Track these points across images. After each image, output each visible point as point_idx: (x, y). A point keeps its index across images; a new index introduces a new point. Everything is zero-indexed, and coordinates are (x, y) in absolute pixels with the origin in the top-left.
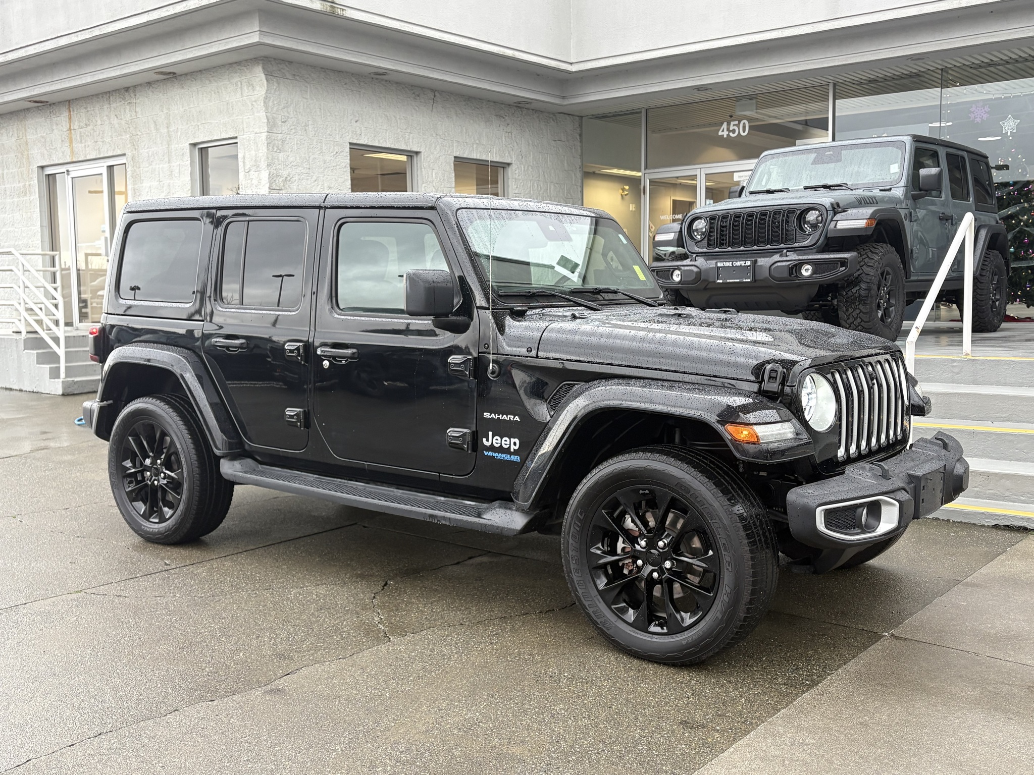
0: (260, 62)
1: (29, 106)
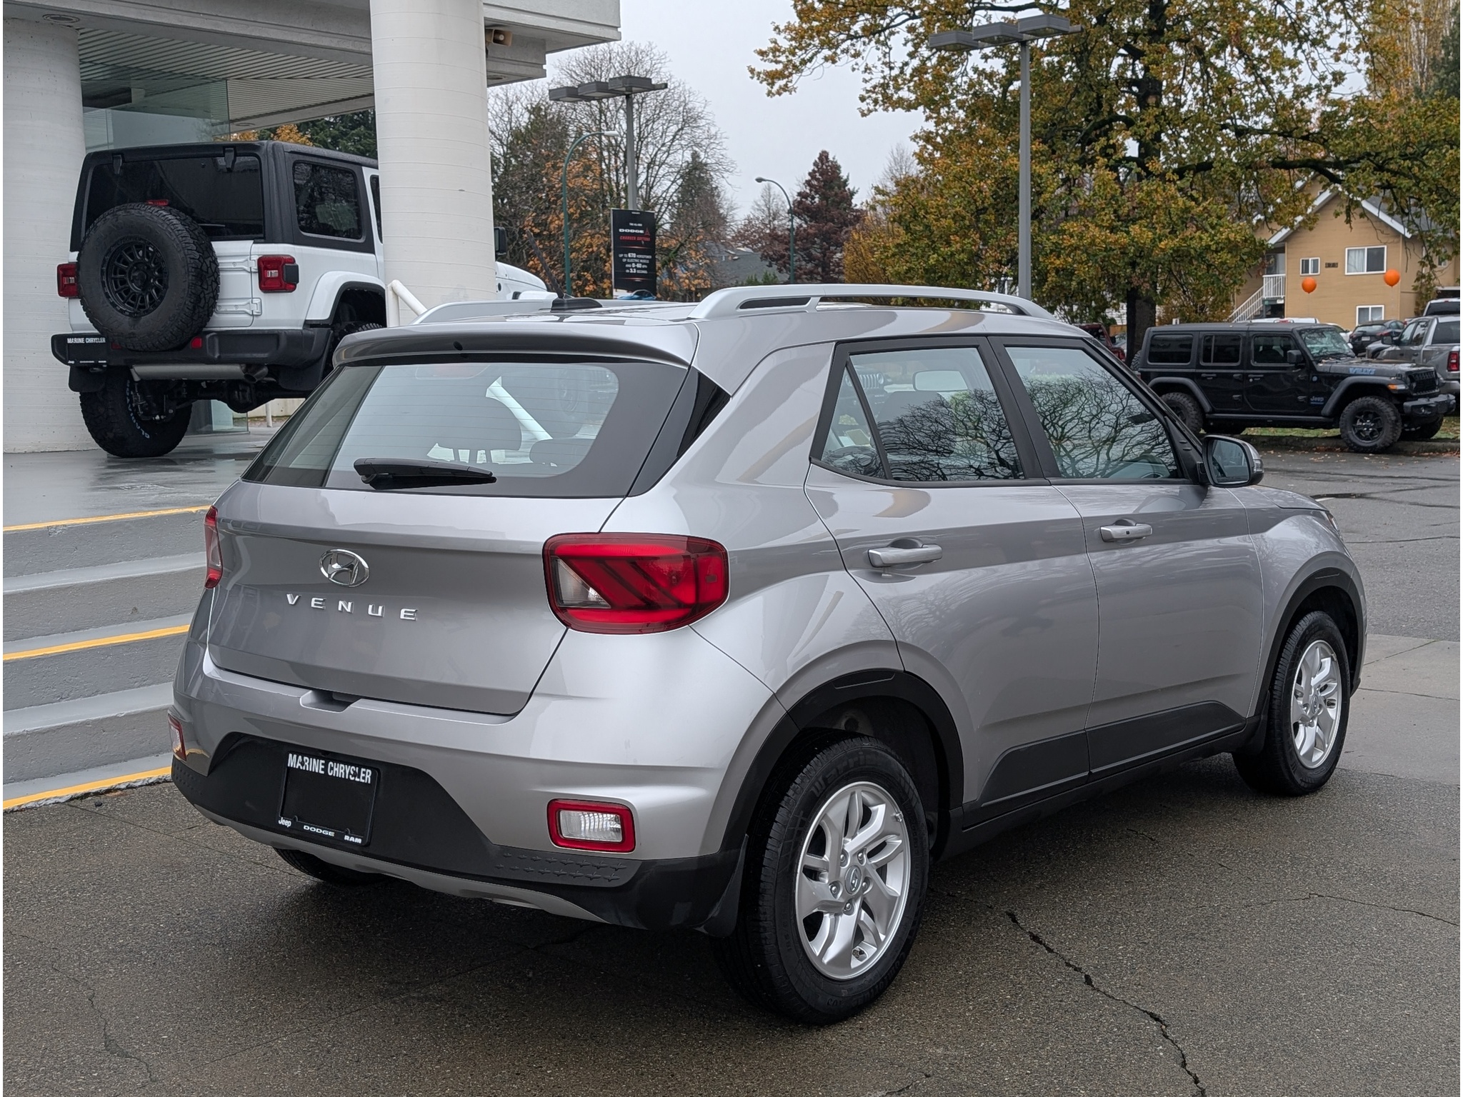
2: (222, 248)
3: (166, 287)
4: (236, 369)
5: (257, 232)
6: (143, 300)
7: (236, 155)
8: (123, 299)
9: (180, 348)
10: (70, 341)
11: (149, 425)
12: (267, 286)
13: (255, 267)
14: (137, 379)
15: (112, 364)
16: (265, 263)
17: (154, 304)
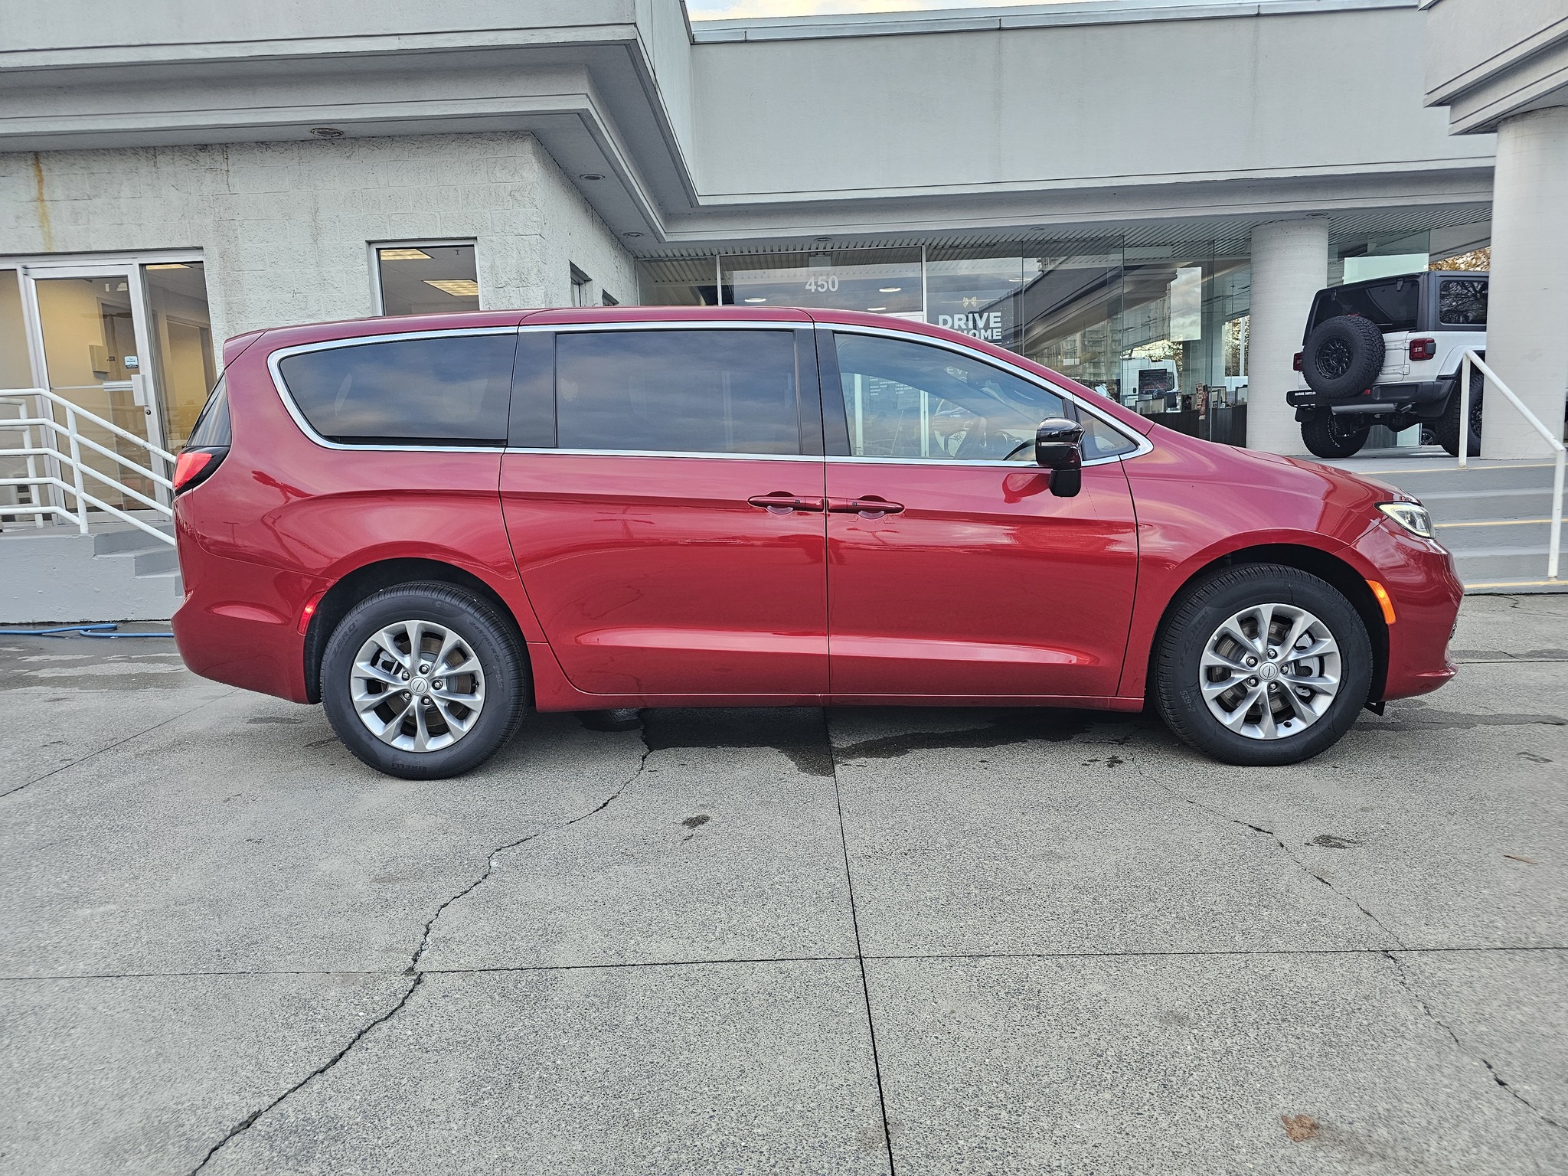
0: (527, 137)
2: (1387, 337)
3: (1350, 361)
4: (1391, 406)
5: (1412, 325)
6: (1338, 370)
7: (1404, 282)
8: (1326, 369)
9: (1357, 395)
10: (1296, 394)
11: (1341, 440)
12: (1414, 357)
13: (1408, 346)
14: (1334, 414)
15: (1319, 405)
16: (1414, 344)
17: (1343, 372)
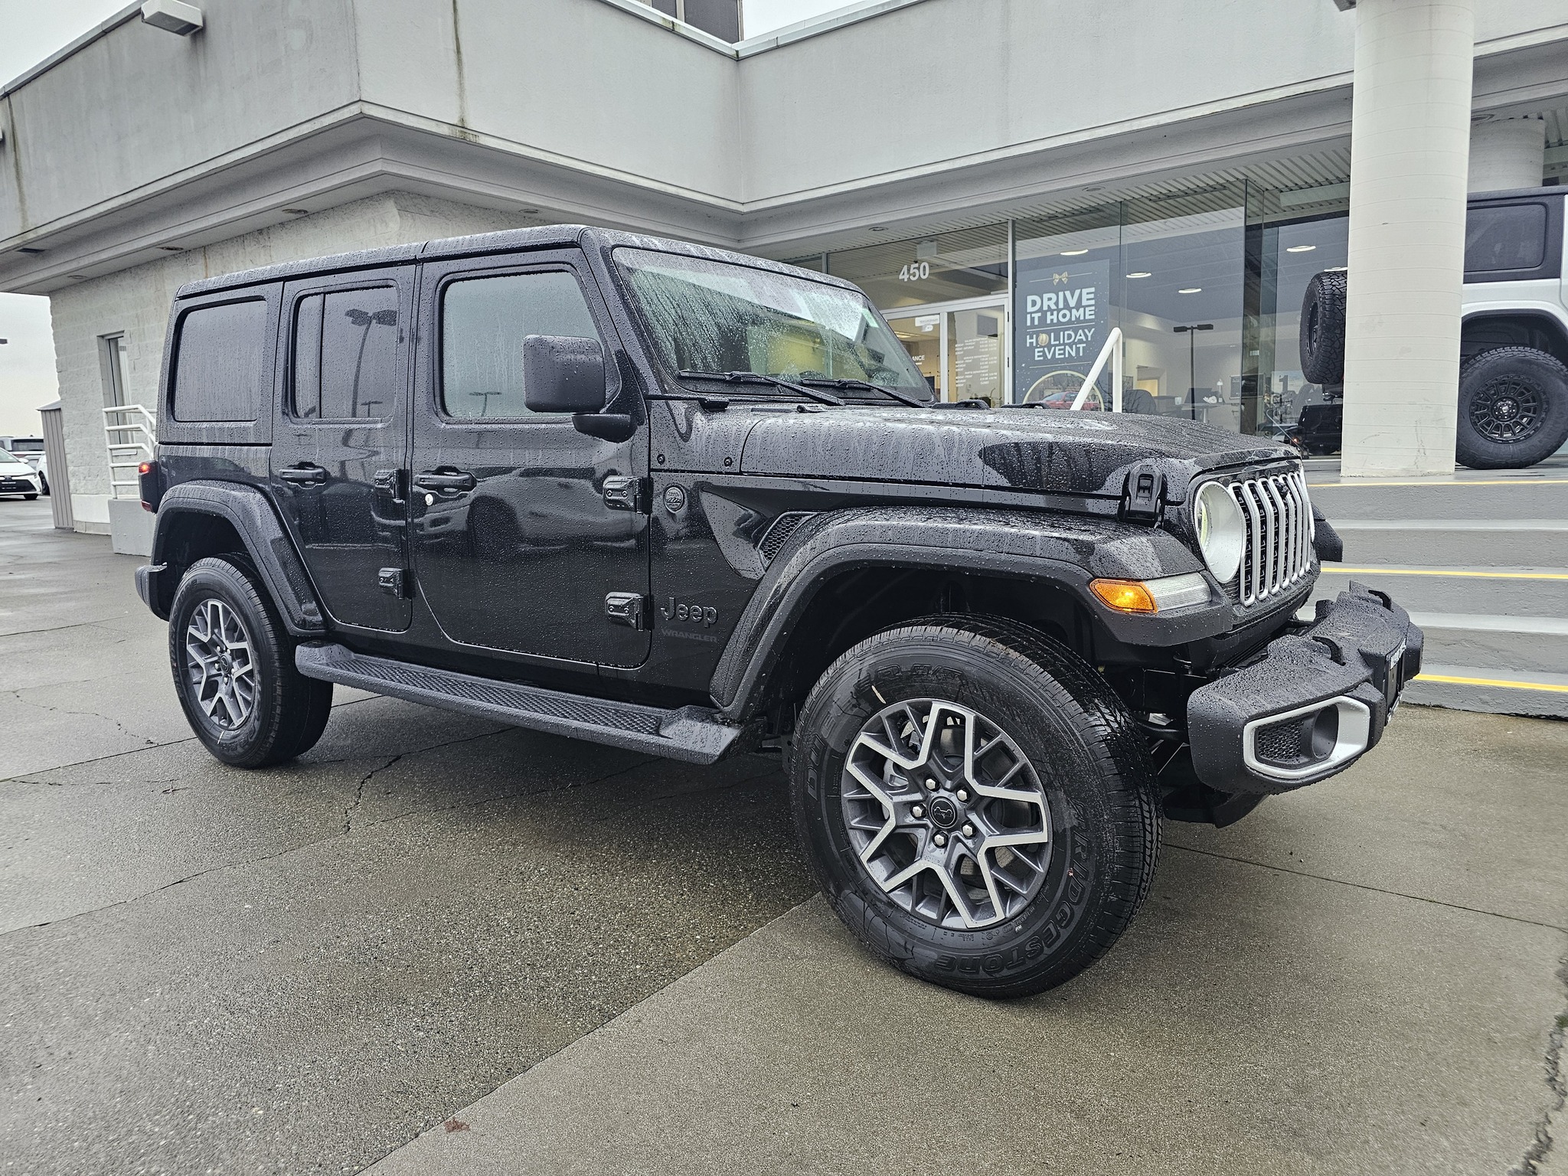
0: (392, 196)
1: (165, 255)
